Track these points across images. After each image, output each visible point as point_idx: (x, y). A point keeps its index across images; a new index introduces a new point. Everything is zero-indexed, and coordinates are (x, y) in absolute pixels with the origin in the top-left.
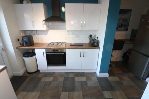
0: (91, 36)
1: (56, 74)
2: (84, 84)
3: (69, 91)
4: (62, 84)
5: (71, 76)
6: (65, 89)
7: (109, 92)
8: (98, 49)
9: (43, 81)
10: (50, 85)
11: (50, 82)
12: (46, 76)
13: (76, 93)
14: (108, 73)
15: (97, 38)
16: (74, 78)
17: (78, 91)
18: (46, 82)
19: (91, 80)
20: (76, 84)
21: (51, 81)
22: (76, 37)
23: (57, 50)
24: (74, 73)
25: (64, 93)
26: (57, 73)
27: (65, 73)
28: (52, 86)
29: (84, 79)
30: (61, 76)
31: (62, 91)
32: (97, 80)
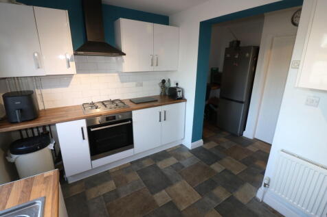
0: (164, 81)
1: (113, 172)
2: (178, 167)
3: (164, 188)
4: (143, 184)
5: (147, 164)
6: (155, 189)
7: (217, 163)
8: (184, 103)
9: (93, 196)
10: (117, 196)
11: (115, 191)
12: (94, 186)
13: (178, 186)
14: (202, 138)
15: (177, 84)
16: (155, 164)
17: (177, 181)
18: (104, 195)
19: (183, 157)
20: (166, 173)
21: (115, 188)
22: (137, 85)
23: (114, 118)
24: (148, 157)
25: (157, 194)
26: (114, 170)
27: (131, 163)
28: (125, 196)
29: (172, 161)
30: (128, 172)
31: (153, 193)
32: (192, 155)
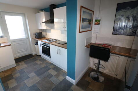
23: (46, 44)
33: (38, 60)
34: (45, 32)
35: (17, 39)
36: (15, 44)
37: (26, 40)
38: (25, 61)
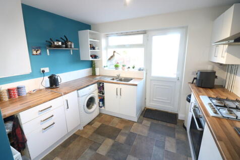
33: (175, 137)
34: (231, 72)
35: (158, 77)
36: (155, 85)
37: (175, 82)
38: (155, 122)
